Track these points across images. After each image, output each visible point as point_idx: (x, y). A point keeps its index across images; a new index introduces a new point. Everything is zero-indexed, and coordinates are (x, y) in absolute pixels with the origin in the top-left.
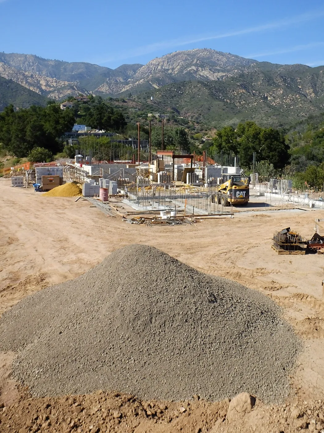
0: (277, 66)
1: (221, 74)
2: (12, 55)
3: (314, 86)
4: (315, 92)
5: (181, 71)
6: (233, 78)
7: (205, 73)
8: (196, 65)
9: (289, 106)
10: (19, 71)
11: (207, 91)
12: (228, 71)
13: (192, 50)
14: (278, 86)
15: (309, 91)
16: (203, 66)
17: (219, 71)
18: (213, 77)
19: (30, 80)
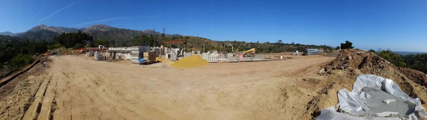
0: (119, 29)
1: (105, 30)
2: (56, 27)
3: (128, 34)
4: (128, 35)
5: (96, 29)
6: (109, 31)
7: (102, 30)
8: (100, 28)
9: (123, 38)
10: (58, 30)
11: (103, 34)
12: (107, 29)
13: (98, 25)
14: (120, 33)
15: (126, 34)
16: (101, 28)
17: (105, 29)
18: (104, 30)
19: (60, 32)
